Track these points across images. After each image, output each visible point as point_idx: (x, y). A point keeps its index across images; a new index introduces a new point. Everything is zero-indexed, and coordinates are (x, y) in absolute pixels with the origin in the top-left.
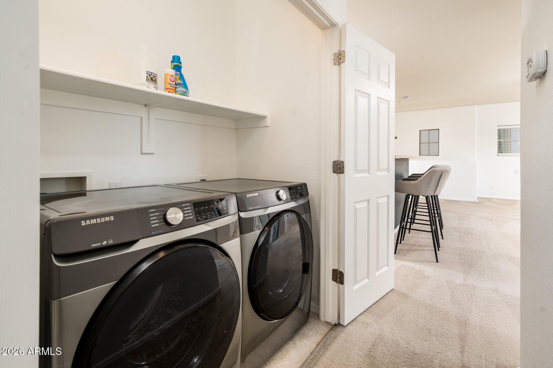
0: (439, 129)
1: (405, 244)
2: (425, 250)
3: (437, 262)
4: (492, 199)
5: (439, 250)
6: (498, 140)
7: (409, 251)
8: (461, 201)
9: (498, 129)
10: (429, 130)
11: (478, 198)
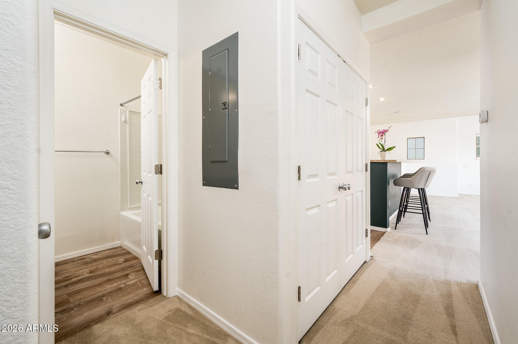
0: (424, 137)
1: (402, 224)
2: (417, 228)
3: (427, 234)
4: (471, 195)
5: (428, 228)
6: (476, 146)
7: (405, 228)
8: (444, 197)
9: (476, 137)
10: (416, 138)
11: (459, 194)
